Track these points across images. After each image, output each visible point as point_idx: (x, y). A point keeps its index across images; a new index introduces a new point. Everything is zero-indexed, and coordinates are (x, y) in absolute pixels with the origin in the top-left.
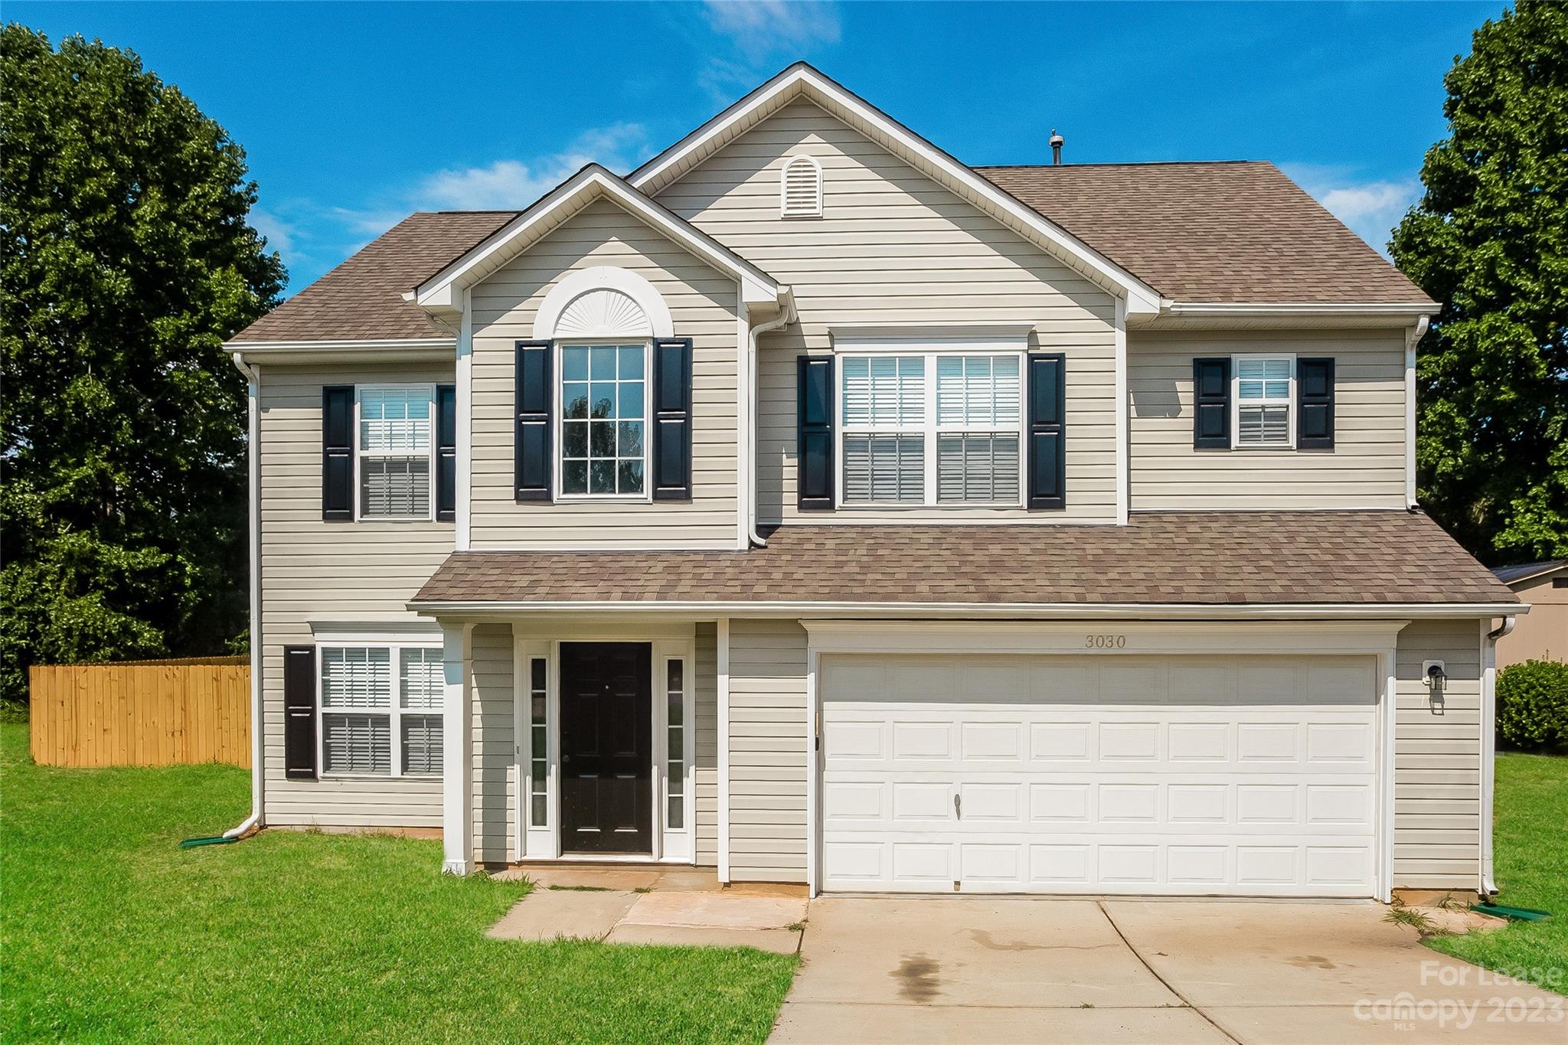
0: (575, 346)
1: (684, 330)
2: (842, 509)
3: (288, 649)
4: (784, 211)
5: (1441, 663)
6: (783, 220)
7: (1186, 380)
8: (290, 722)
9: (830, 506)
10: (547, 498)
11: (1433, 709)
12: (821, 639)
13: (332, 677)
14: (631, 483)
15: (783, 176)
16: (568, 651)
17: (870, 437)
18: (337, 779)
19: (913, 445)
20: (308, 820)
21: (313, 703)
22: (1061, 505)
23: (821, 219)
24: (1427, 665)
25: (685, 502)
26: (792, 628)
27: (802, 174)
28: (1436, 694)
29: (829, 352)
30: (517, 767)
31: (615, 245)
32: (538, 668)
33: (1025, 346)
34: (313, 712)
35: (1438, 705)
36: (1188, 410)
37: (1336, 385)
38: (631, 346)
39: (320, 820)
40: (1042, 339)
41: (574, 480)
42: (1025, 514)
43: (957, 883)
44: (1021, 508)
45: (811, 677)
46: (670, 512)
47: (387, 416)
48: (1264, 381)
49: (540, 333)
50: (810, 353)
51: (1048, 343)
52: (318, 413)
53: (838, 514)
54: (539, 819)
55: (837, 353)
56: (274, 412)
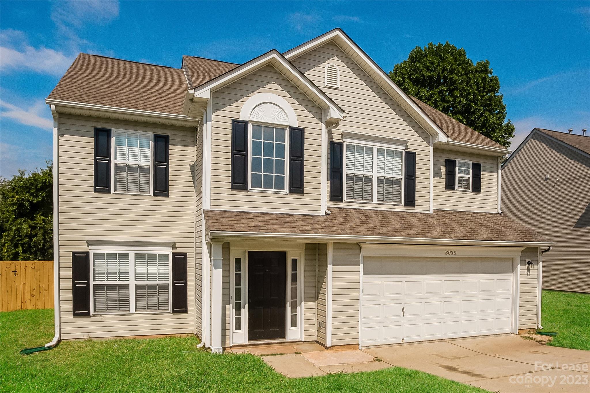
0: (257, 125)
1: (302, 125)
2: (346, 202)
3: (74, 253)
4: (326, 84)
5: (530, 260)
6: (325, 87)
7: (443, 166)
8: (75, 290)
9: (341, 200)
10: (245, 189)
11: (528, 274)
12: (366, 251)
14: (280, 185)
15: (326, 70)
16: (251, 254)
17: (354, 175)
18: (101, 315)
19: (369, 180)
20: (86, 335)
21: (88, 280)
22: (414, 205)
23: (339, 90)
24: (527, 261)
25: (301, 195)
27: (332, 71)
28: (528, 270)
29: (341, 141)
30: (231, 305)
31: (274, 85)
32: (238, 262)
33: (404, 148)
34: (88, 284)
35: (529, 273)
36: (444, 176)
37: (482, 172)
38: (281, 129)
39: (93, 335)
40: (409, 146)
41: (256, 183)
42: (403, 208)
43: (403, 339)
44: (402, 206)
45: (362, 265)
46: (296, 198)
47: (129, 145)
48: (464, 169)
49: (243, 117)
50: (334, 141)
51: (412, 148)
52: (92, 140)
53: (344, 203)
54: (238, 327)
55: (345, 142)
56: (66, 137)
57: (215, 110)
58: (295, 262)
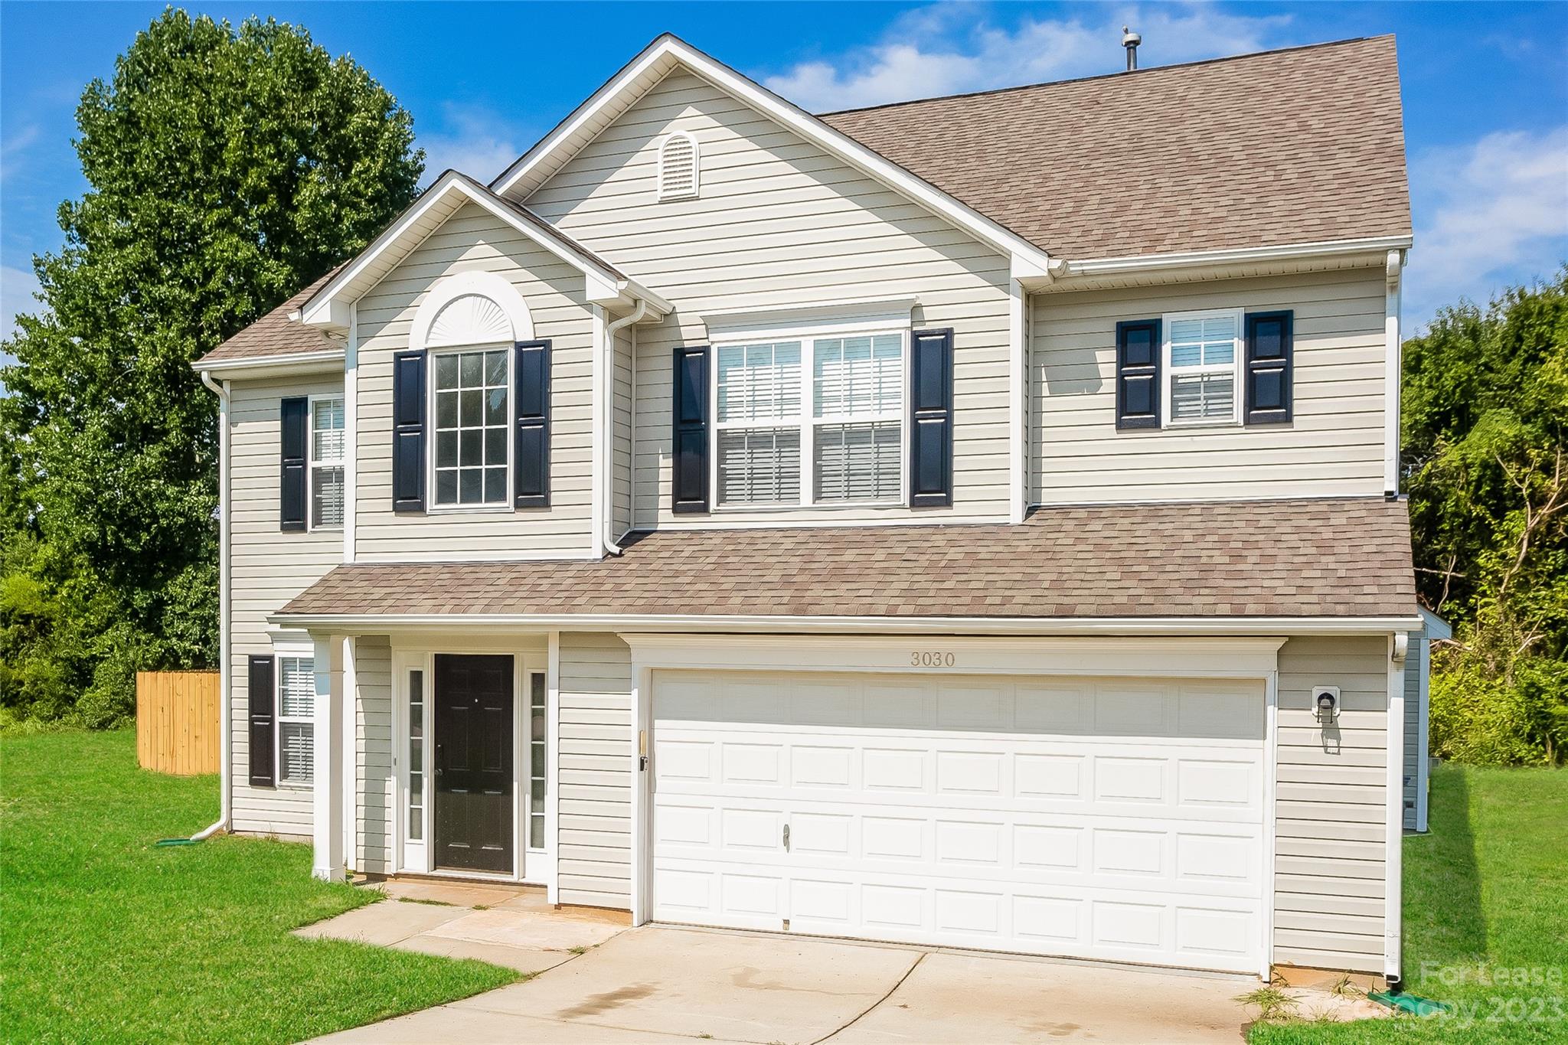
0: (448, 355)
1: (543, 333)
2: (717, 512)
3: (252, 658)
4: (660, 194)
5: (1334, 691)
6: (661, 203)
7: (1105, 348)
8: (253, 731)
9: (704, 509)
10: (420, 509)
11: (1326, 747)
12: (645, 654)
13: (290, 687)
14: (497, 493)
15: (660, 154)
16: (443, 663)
17: (746, 432)
18: (292, 788)
19: (789, 439)
20: (266, 827)
21: (271, 711)
22: (948, 503)
23: (698, 198)
24: (1317, 692)
25: (545, 509)
26: (610, 641)
27: (678, 150)
28: (1330, 727)
29: (705, 343)
30: (394, 779)
31: (482, 249)
32: (416, 677)
33: (907, 322)
34: (272, 721)
35: (1332, 742)
36: (1110, 385)
37: (1295, 343)
38: (496, 354)
39: (278, 828)
40: (928, 313)
41: (446, 493)
42: (908, 513)
43: (787, 922)
44: (902, 507)
45: (635, 692)
46: (532, 521)
47: (335, 425)
48: (1202, 344)
49: (414, 346)
50: (687, 345)
51: (934, 319)
52: (277, 425)
53: (714, 518)
54: (415, 833)
55: (712, 342)
56: (243, 427)
57: (362, 339)
58: (539, 681)
